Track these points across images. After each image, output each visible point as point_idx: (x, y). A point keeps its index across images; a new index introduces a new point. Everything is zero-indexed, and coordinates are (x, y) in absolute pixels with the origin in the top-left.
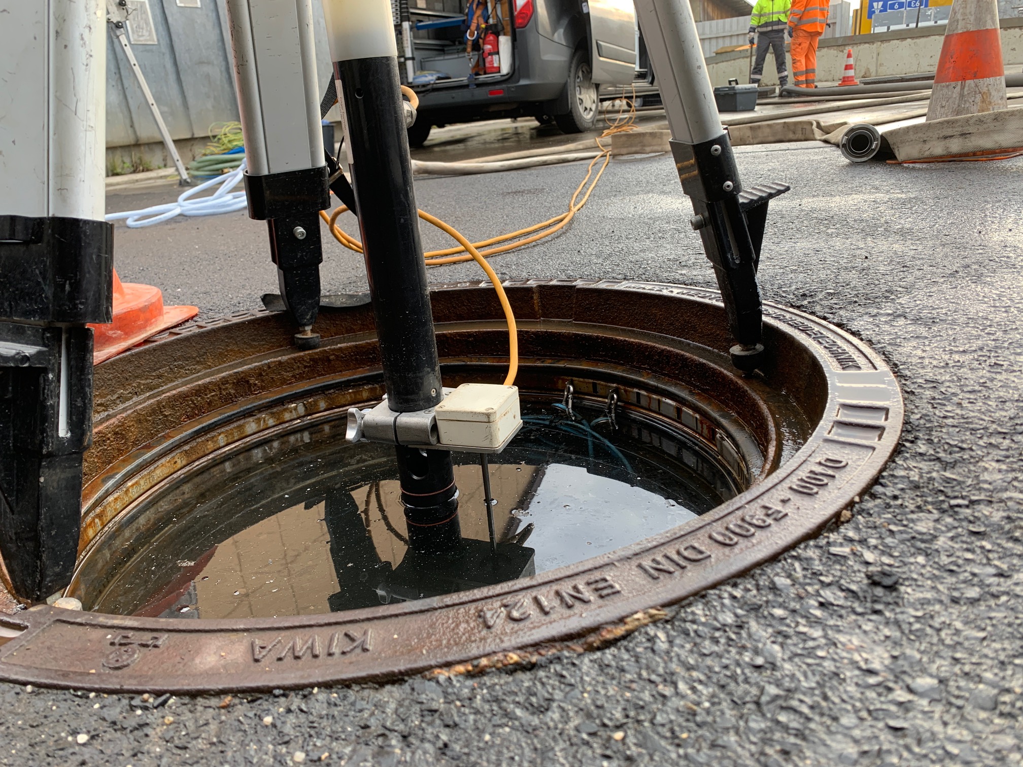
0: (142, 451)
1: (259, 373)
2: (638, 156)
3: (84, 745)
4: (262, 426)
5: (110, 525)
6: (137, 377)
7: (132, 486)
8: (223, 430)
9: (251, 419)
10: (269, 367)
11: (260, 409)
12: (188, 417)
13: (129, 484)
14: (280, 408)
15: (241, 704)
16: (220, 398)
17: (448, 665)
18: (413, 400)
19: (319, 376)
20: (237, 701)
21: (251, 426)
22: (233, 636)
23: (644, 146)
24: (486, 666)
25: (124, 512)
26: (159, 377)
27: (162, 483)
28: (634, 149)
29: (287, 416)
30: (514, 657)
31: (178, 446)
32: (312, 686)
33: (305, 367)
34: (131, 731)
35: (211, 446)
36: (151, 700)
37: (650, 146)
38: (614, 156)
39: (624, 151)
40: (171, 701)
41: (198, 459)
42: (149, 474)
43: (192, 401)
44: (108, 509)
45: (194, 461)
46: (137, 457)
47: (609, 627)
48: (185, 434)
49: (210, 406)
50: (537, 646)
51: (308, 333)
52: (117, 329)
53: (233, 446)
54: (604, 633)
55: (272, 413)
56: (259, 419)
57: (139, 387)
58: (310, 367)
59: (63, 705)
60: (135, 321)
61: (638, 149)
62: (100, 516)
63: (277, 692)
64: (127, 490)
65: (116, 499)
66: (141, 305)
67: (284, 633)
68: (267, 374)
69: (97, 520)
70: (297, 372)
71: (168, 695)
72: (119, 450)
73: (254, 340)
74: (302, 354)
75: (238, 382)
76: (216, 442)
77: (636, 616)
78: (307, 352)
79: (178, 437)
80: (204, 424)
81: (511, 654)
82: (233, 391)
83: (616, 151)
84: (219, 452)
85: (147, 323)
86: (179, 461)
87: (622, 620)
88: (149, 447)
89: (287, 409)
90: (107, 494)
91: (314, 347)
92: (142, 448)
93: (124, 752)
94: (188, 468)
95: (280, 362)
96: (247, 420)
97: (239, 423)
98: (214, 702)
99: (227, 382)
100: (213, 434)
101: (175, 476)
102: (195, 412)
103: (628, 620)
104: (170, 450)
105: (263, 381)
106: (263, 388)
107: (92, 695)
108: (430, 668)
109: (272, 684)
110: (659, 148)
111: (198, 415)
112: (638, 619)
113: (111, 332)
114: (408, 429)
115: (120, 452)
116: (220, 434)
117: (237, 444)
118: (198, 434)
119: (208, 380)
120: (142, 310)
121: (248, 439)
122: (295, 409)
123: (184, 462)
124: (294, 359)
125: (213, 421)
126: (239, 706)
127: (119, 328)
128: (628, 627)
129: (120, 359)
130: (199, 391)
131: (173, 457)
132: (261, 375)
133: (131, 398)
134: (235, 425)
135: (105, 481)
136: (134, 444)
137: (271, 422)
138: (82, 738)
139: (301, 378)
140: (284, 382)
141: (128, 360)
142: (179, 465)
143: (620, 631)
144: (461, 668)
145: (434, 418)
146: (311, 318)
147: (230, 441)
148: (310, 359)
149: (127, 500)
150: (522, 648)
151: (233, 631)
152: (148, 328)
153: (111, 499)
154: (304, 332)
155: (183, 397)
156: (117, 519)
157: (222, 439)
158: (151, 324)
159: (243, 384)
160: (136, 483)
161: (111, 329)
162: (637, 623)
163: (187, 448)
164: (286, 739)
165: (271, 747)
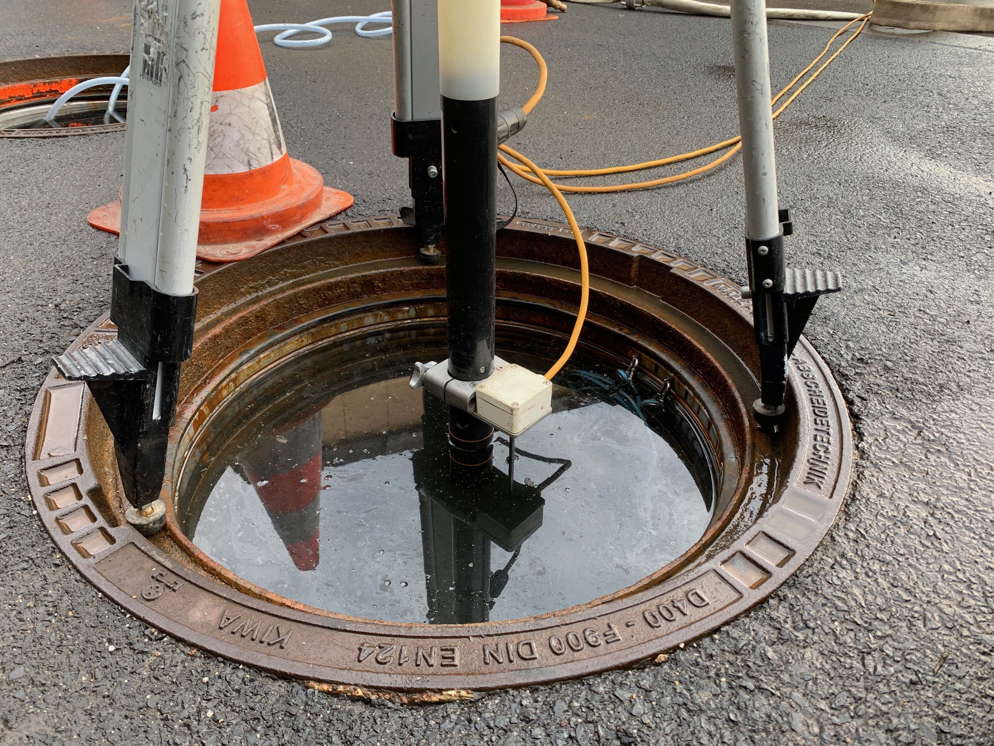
0: (276, 331)
1: (383, 278)
2: (898, 31)
3: (111, 653)
4: (378, 320)
5: (242, 386)
6: (284, 267)
7: (264, 357)
8: (345, 320)
9: (370, 314)
10: (392, 275)
11: (379, 308)
12: (319, 306)
13: (262, 356)
14: (394, 309)
15: (200, 657)
16: (348, 294)
17: (320, 681)
18: (463, 372)
19: (433, 288)
20: (199, 654)
21: (369, 319)
22: (218, 600)
23: (910, 20)
24: (340, 691)
25: (255, 376)
26: (303, 268)
27: (289, 356)
28: (896, 21)
29: (400, 316)
30: (360, 692)
31: (307, 329)
32: (240, 663)
33: (423, 279)
34: (138, 653)
35: (333, 330)
36: (156, 633)
37: (917, 20)
38: (871, 24)
39: (884, 21)
40: (165, 639)
41: (322, 340)
42: (279, 349)
43: (325, 294)
44: (242, 374)
45: (318, 341)
46: (271, 336)
47: (429, 693)
48: (313, 321)
49: (339, 299)
50: (378, 689)
51: (431, 251)
52: (276, 223)
53: (352, 332)
54: (424, 696)
55: (388, 312)
56: (376, 315)
57: (285, 274)
58: (426, 279)
59: (112, 616)
60: (292, 217)
61: (901, 22)
62: (234, 380)
63: (220, 659)
64: (260, 360)
65: (249, 367)
66: (299, 203)
67: (246, 611)
68: (390, 280)
69: (231, 384)
70: (415, 281)
71: (164, 635)
72: (258, 329)
73: (386, 246)
74: (421, 268)
75: (364, 283)
76: (338, 328)
77: (450, 692)
78: (426, 267)
79: (307, 323)
80: (330, 315)
81: (359, 690)
82: (359, 290)
83: (874, 20)
84: (340, 336)
85: (303, 216)
86: (305, 340)
87: (440, 691)
88: (282, 328)
89: (401, 310)
90: (242, 364)
91: (433, 264)
92: (277, 328)
93: (128, 668)
94: (312, 346)
95: (401, 272)
96: (367, 314)
97: (359, 316)
98: (187, 650)
99: (355, 282)
100: (337, 322)
101: (300, 351)
102: (325, 303)
103: (444, 693)
104: (300, 332)
105: (385, 284)
106: (385, 290)
107: (128, 616)
108: (309, 679)
109: (219, 652)
110: (927, 25)
111: (328, 305)
112: (451, 695)
113: (270, 226)
114: (454, 396)
115: (259, 330)
116: (342, 323)
117: (356, 331)
118: (323, 321)
119: (339, 278)
120: (299, 207)
121: (365, 329)
122: (408, 311)
123: (310, 341)
124: (414, 271)
125: (338, 312)
126: (198, 659)
127: (278, 223)
128: (442, 697)
129: (273, 252)
130: (331, 287)
131: (301, 337)
132: (384, 280)
133: (278, 283)
134: (357, 316)
135: (241, 354)
136: (272, 324)
137: (386, 318)
138: (112, 648)
139: (418, 287)
140: (403, 288)
141: (279, 253)
142: (305, 342)
143: (436, 698)
144: (325, 687)
145: (475, 393)
146: (435, 239)
147: (350, 328)
148: (428, 274)
149: (258, 367)
150: (369, 687)
151: (219, 596)
152: (303, 222)
153: (245, 367)
154: (428, 249)
155: (316, 290)
156: (248, 381)
157: (343, 327)
158: (307, 218)
159: (368, 285)
160: (268, 355)
161: (271, 223)
162: (449, 697)
163: (313, 330)
164: (209, 697)
165: (199, 699)
